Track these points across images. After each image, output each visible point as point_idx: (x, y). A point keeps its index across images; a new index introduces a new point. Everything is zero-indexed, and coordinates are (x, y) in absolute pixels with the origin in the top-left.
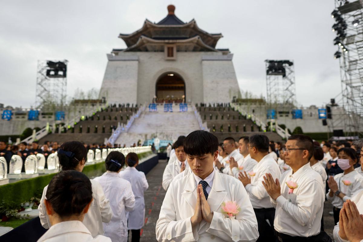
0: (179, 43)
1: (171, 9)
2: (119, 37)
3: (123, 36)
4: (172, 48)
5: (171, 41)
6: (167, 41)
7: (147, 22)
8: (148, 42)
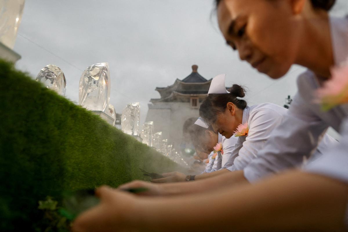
0: (201, 96)
1: (195, 68)
2: (156, 90)
3: (158, 89)
4: (196, 100)
5: (195, 95)
6: (192, 95)
7: (178, 81)
8: (178, 95)
